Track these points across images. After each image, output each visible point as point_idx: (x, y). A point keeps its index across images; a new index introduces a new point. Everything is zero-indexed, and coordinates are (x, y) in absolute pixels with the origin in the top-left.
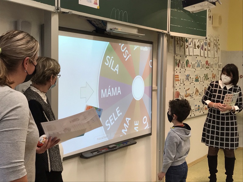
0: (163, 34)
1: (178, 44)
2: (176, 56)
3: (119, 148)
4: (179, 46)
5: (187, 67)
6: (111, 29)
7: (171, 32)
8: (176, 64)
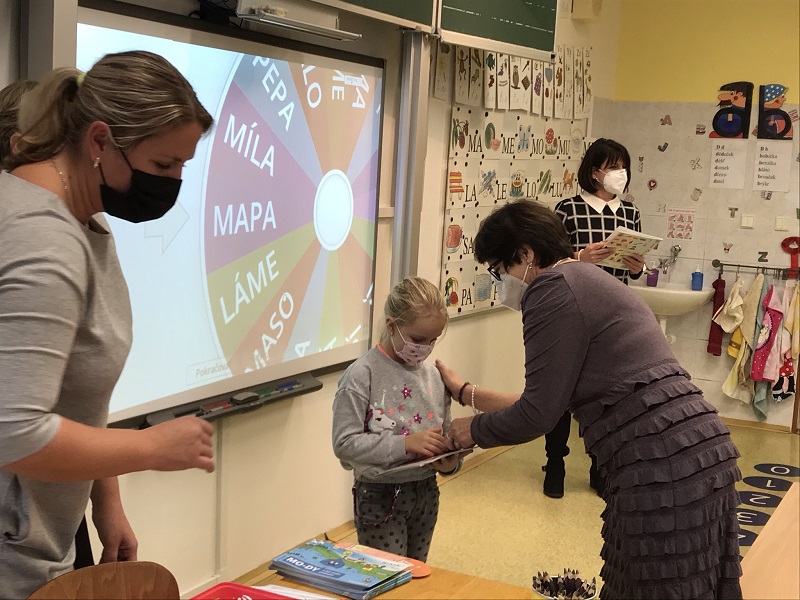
0: (420, 35)
1: (462, 70)
2: (455, 109)
3: (268, 402)
4: (467, 77)
5: (488, 147)
6: (252, 12)
7: (443, 31)
8: (456, 136)
